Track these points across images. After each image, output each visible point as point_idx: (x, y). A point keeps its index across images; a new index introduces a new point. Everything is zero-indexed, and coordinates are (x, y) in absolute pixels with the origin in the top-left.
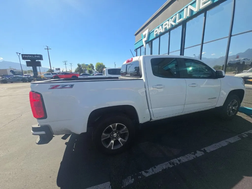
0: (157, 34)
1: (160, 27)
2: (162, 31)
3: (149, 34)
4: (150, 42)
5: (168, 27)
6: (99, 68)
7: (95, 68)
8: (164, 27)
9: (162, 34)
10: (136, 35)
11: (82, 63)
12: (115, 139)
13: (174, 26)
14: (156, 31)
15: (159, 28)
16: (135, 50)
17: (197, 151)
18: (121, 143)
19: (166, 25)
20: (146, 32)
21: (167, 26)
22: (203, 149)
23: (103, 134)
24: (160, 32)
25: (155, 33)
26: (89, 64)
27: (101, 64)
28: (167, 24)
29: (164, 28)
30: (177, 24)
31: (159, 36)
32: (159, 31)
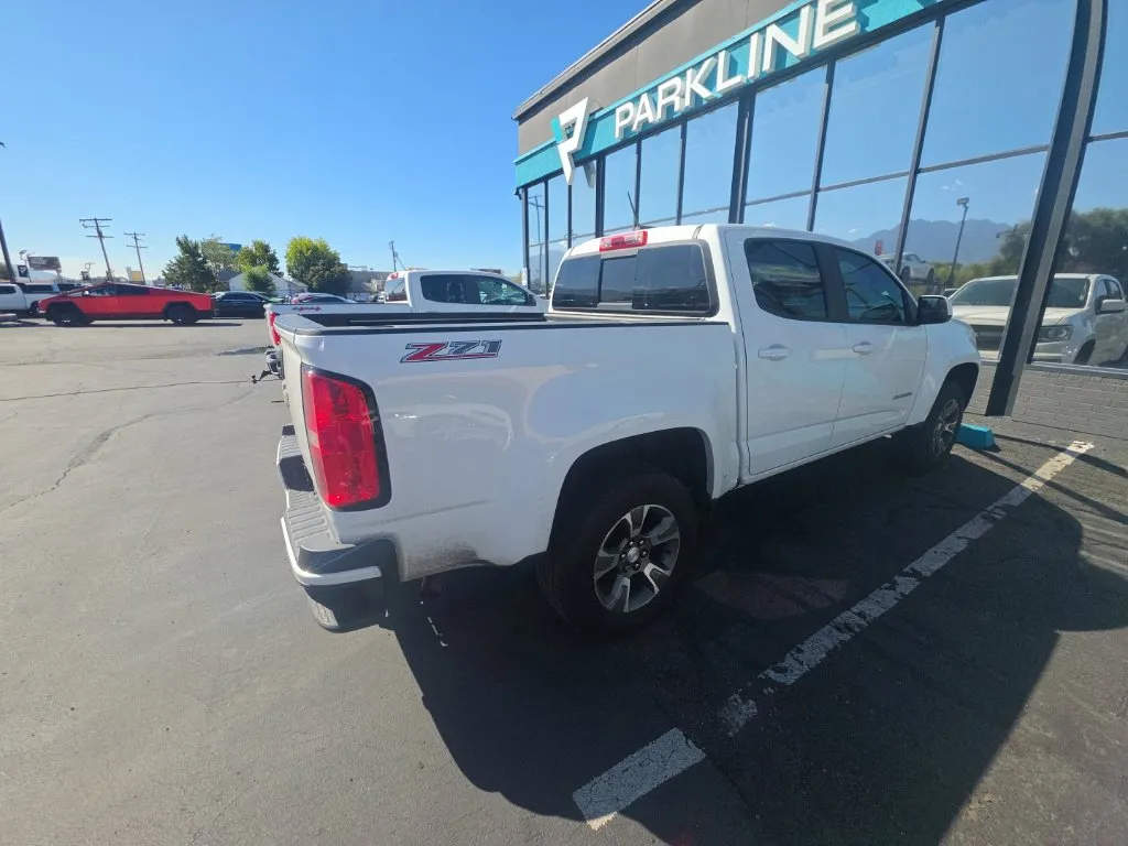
0: (627, 129)
1: (645, 99)
2: (654, 117)
3: (589, 123)
4: (591, 161)
5: (681, 104)
6: (308, 268)
7: (282, 266)
8: (662, 102)
9: (650, 130)
10: (522, 118)
11: (208, 238)
12: (632, 572)
13: (705, 103)
14: (626, 115)
15: (636, 100)
16: (518, 189)
17: (896, 578)
18: (653, 583)
19: (670, 92)
20: (575, 112)
21: (674, 98)
22: (907, 569)
23: (602, 553)
24: (645, 123)
25: (619, 124)
26: (247, 243)
27: (315, 249)
28: (677, 92)
29: (663, 106)
30: (719, 96)
31: (635, 138)
32: (640, 118)
